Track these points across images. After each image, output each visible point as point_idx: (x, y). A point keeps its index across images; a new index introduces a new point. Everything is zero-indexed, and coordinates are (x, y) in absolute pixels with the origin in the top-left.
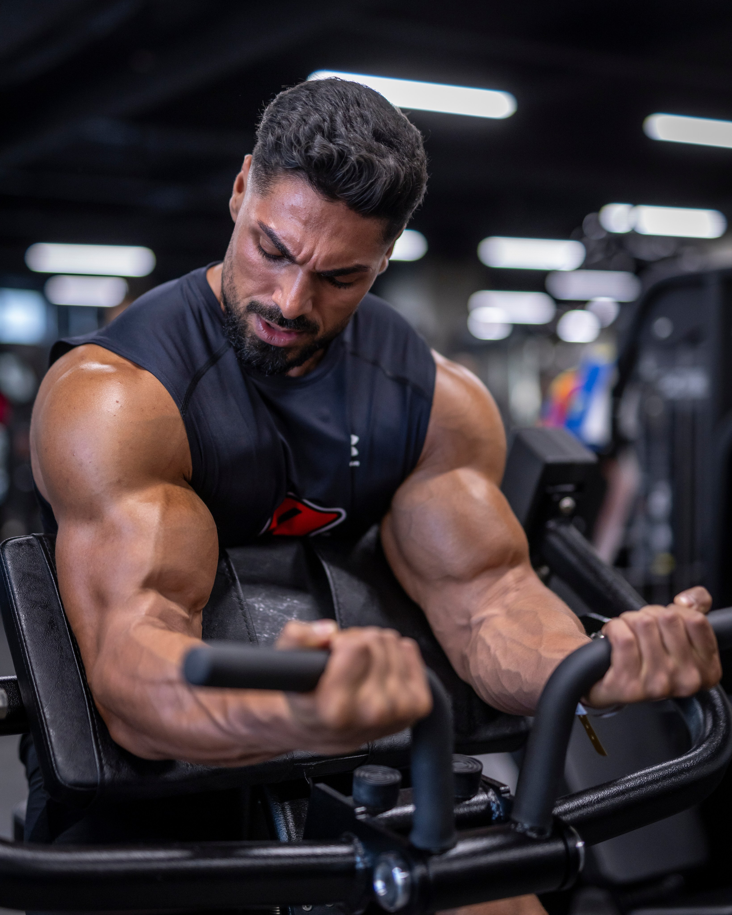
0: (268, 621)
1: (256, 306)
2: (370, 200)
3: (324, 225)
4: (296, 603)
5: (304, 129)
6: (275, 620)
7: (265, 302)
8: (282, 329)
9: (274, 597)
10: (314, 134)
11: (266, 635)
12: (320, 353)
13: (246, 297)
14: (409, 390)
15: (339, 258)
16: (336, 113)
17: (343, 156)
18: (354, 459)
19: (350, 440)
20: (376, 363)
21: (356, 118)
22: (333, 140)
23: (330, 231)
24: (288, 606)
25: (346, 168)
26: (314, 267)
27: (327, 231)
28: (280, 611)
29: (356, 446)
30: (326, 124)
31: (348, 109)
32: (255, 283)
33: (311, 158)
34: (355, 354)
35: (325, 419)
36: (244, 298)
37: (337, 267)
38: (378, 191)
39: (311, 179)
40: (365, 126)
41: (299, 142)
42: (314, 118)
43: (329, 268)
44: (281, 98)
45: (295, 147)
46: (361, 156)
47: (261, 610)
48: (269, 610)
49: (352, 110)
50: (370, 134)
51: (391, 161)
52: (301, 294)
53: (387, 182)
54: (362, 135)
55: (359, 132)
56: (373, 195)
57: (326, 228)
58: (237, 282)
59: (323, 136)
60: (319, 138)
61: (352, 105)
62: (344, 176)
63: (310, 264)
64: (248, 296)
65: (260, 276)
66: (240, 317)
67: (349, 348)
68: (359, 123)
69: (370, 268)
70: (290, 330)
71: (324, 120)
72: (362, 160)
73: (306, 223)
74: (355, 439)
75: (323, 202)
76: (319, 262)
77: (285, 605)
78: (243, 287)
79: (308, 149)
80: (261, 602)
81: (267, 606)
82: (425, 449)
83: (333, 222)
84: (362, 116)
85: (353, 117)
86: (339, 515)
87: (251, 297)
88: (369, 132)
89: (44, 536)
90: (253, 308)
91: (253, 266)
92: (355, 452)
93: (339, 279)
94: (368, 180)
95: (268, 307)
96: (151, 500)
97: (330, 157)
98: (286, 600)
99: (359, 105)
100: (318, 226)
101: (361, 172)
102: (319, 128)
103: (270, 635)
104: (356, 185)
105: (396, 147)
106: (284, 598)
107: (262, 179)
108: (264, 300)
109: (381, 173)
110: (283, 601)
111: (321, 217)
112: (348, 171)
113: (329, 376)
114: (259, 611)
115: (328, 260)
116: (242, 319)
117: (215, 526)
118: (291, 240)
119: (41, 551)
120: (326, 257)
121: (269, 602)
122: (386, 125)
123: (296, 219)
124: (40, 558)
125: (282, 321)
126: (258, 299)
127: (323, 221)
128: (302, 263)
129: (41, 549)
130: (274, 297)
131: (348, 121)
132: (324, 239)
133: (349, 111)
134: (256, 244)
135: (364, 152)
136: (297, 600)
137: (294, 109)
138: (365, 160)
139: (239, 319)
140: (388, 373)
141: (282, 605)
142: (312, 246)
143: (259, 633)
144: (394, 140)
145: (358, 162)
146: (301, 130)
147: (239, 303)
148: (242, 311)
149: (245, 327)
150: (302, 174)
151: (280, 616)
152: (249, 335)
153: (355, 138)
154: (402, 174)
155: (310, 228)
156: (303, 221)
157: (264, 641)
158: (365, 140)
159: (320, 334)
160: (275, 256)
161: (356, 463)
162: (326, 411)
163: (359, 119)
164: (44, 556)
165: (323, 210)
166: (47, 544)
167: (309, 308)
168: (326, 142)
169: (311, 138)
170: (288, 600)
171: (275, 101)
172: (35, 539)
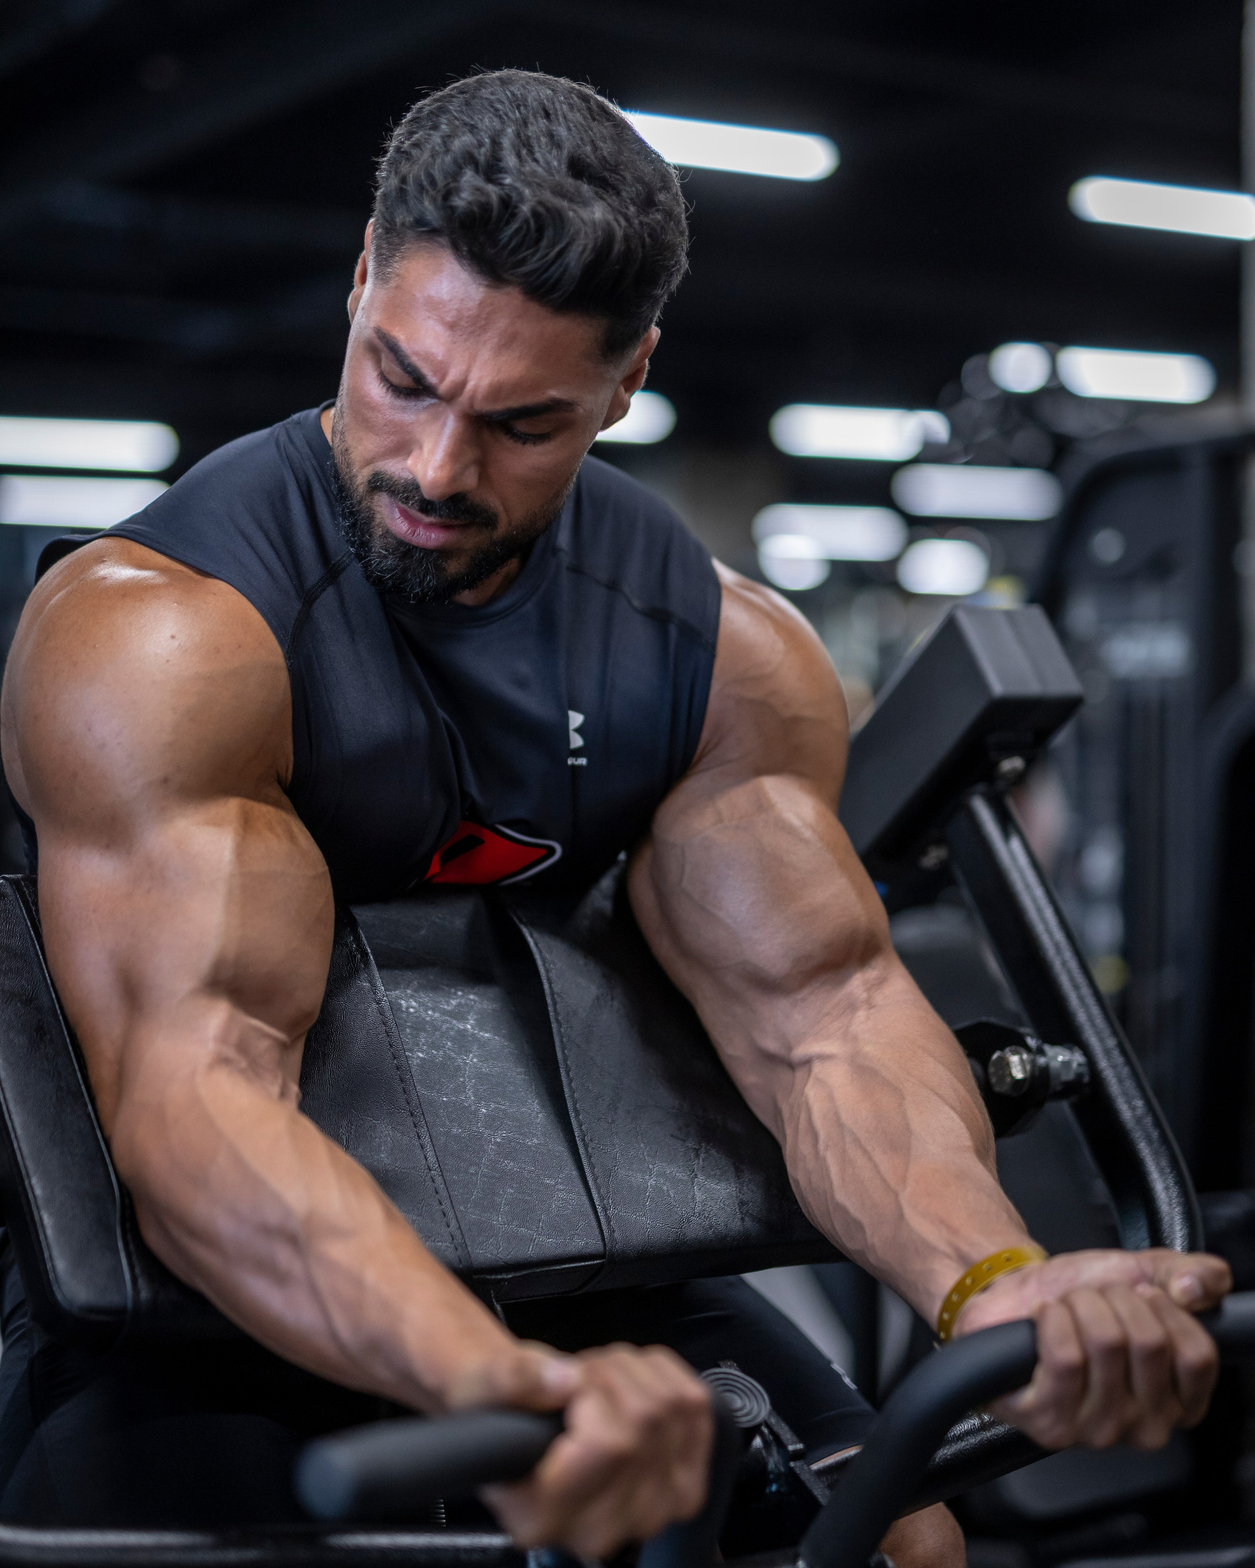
0: (425, 1030)
1: (382, 480)
2: (558, 281)
3: (484, 329)
4: (473, 1000)
5: (443, 161)
6: (436, 1029)
7: (397, 473)
8: (428, 519)
9: (435, 988)
10: (461, 168)
11: (421, 1055)
12: (513, 564)
13: (367, 465)
14: (673, 631)
15: (516, 387)
16: (503, 130)
17: (508, 205)
18: (577, 753)
19: (567, 718)
20: (613, 586)
21: (538, 138)
22: (495, 177)
23: (496, 340)
24: (459, 1004)
25: (515, 226)
26: (471, 406)
27: (492, 338)
28: (444, 1012)
29: (578, 730)
30: (483, 150)
31: (525, 123)
32: (378, 439)
33: (453, 209)
34: (577, 570)
35: (522, 683)
36: (362, 467)
37: (514, 403)
38: (573, 263)
39: (456, 247)
40: (554, 152)
41: (433, 182)
42: (463, 141)
43: (499, 406)
44: (420, 110)
45: (427, 192)
46: (540, 203)
47: (412, 1010)
48: (426, 1011)
49: (532, 124)
50: (564, 168)
51: (598, 212)
52: (455, 455)
53: (590, 246)
54: (549, 168)
55: (541, 160)
56: (565, 270)
57: (489, 334)
58: (350, 440)
59: (477, 171)
60: (469, 177)
61: (535, 117)
62: (511, 239)
63: (464, 398)
64: (368, 462)
65: (385, 425)
66: (360, 502)
67: (566, 559)
68: (543, 147)
69: (578, 405)
70: (443, 520)
71: (481, 144)
72: (541, 210)
73: (452, 326)
74: (576, 719)
75: (482, 289)
76: (479, 396)
77: (454, 1002)
78: (360, 448)
79: (448, 194)
80: (412, 996)
81: (421, 1004)
82: (705, 734)
83: (501, 323)
84: (551, 135)
85: (535, 136)
86: (551, 851)
87: (372, 465)
88: (560, 164)
89: (23, 879)
90: (378, 483)
91: (373, 409)
92: (577, 741)
93: (521, 426)
94: (553, 246)
95: (403, 481)
96: (217, 823)
97: (485, 207)
98: (455, 994)
99: (547, 115)
100: (474, 332)
101: (540, 230)
102: (469, 159)
103: (427, 1054)
104: (533, 254)
105: (614, 188)
106: (453, 990)
107: (383, 255)
108: (395, 468)
109: (577, 232)
110: (449, 996)
111: (478, 316)
112: (517, 231)
113: (529, 606)
114: (409, 1013)
115: (496, 391)
116: (363, 505)
117: (326, 868)
118: (428, 357)
119: (19, 905)
120: (490, 385)
121: (425, 997)
122: (595, 148)
123: (436, 320)
124: (17, 917)
125: (426, 506)
126: (386, 468)
127: (484, 322)
128: (450, 398)
129: (18, 901)
130: (410, 462)
131: (524, 144)
132: (485, 354)
133: (526, 126)
134: (376, 370)
135: (548, 196)
136: (475, 994)
137: (435, 127)
138: (548, 209)
139: (359, 506)
140: (636, 603)
141: (448, 1003)
142: (464, 368)
143: (411, 1050)
144: (611, 177)
145: (535, 214)
146: (439, 161)
147: (355, 476)
148: (361, 489)
149: (371, 518)
150: (444, 240)
151: (444, 1022)
152: (379, 532)
153: (534, 173)
154: (619, 234)
155: (461, 336)
156: (448, 322)
157: (418, 1065)
158: (552, 174)
159: (502, 529)
160: (406, 389)
161: (583, 761)
162: (524, 668)
163: (543, 140)
164: (23, 914)
165: (481, 304)
166: (30, 893)
167: (470, 480)
168: (480, 182)
169: (455, 175)
170: (460, 993)
171: (409, 116)
172: (7, 885)
